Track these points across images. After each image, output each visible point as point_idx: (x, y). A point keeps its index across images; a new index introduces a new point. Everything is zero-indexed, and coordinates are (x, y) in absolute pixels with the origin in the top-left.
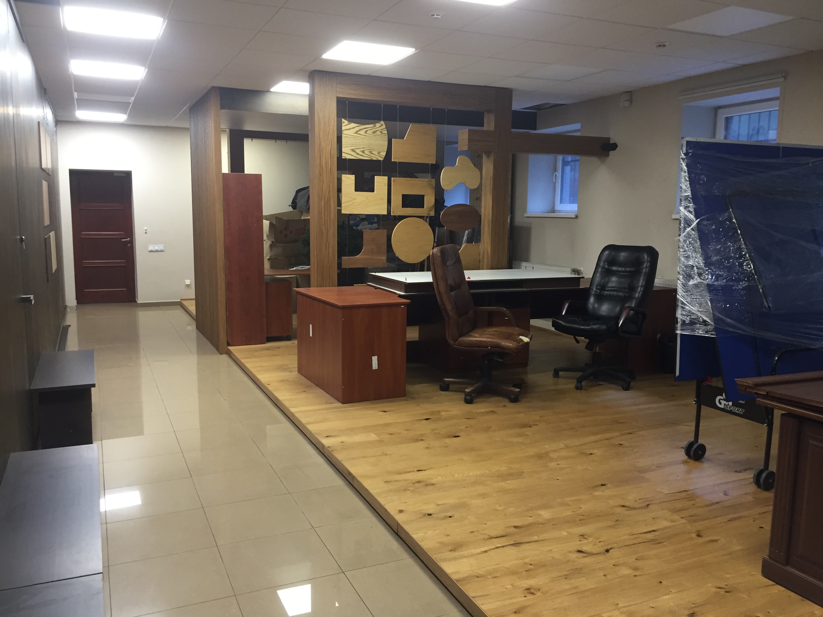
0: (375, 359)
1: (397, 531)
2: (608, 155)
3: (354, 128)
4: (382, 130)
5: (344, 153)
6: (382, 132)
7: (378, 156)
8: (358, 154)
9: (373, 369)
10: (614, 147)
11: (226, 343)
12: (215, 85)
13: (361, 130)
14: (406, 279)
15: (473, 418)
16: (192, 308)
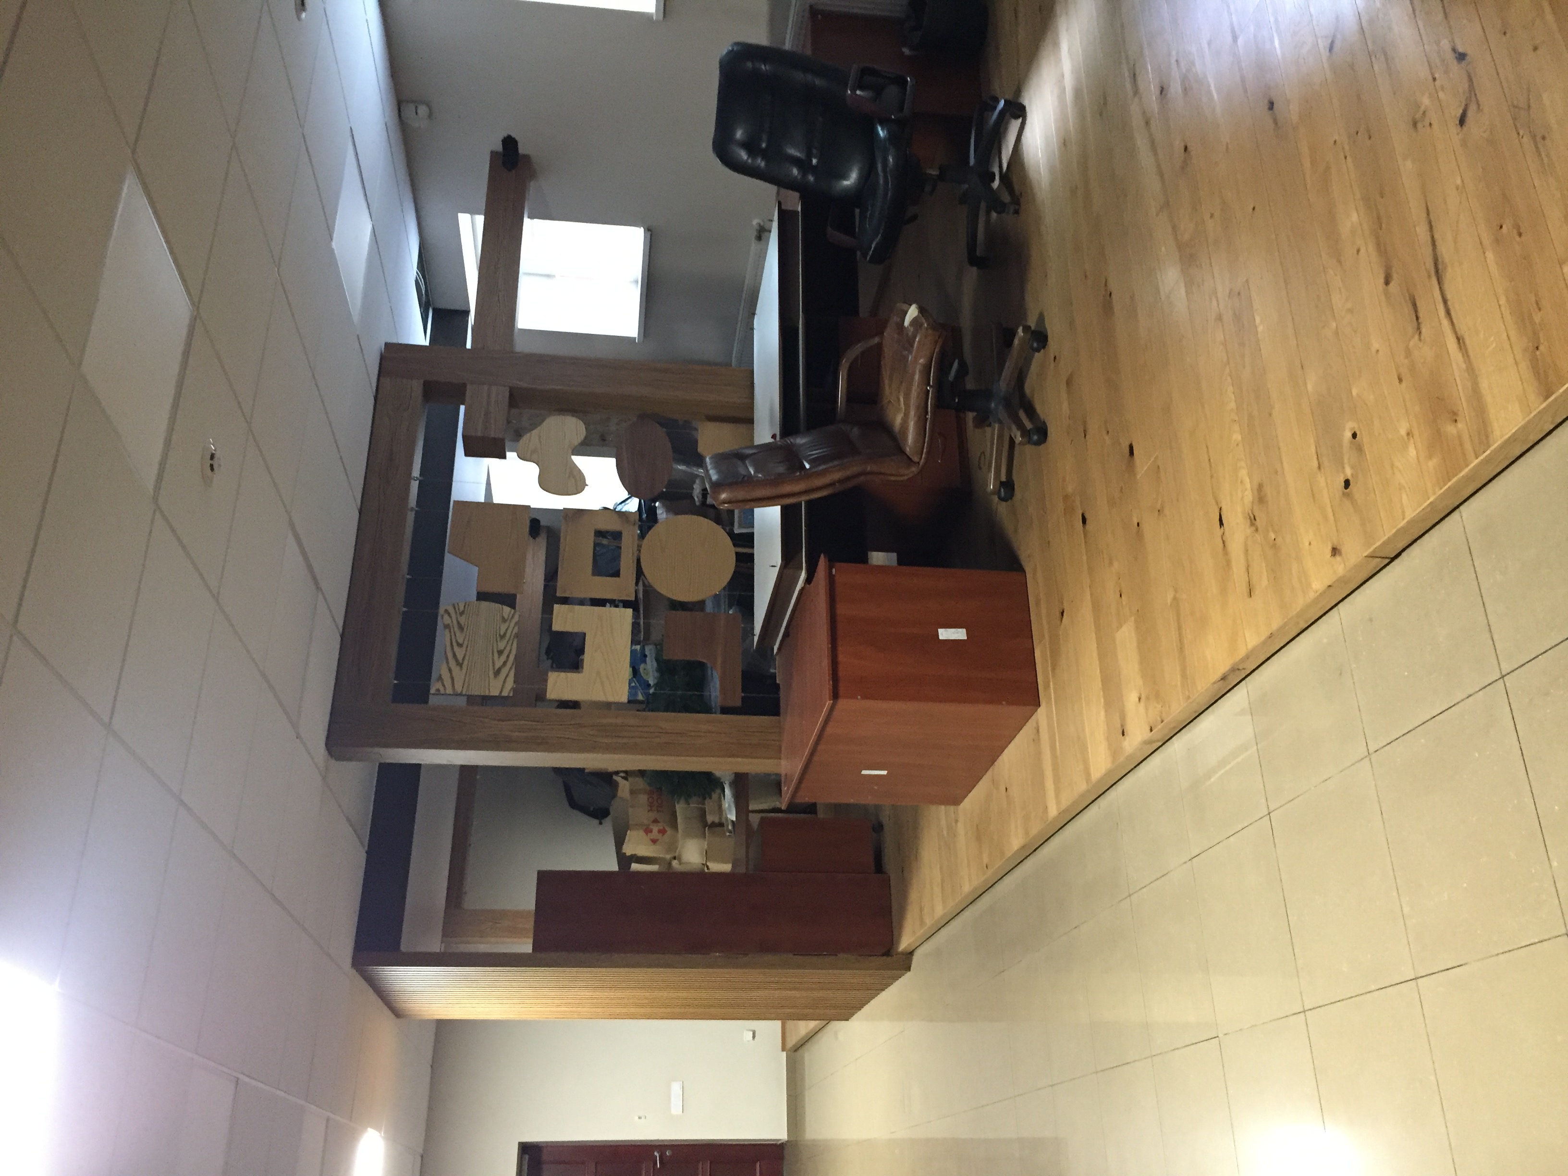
0: (945, 634)
1: (1387, 558)
2: (527, 158)
3: (450, 670)
4: (456, 613)
5: (501, 692)
6: (461, 611)
7: (510, 621)
8: (505, 663)
9: (966, 638)
10: (510, 143)
11: (885, 958)
12: (349, 960)
13: (455, 656)
14: (772, 566)
15: (1085, 423)
16: (804, 1027)
